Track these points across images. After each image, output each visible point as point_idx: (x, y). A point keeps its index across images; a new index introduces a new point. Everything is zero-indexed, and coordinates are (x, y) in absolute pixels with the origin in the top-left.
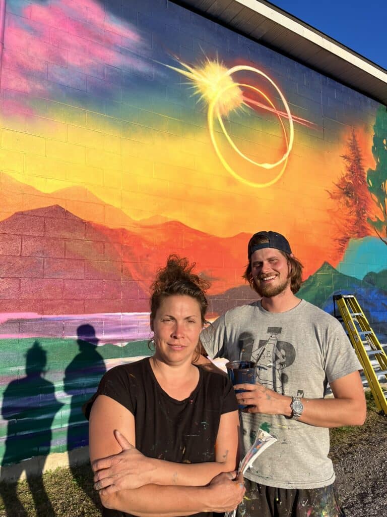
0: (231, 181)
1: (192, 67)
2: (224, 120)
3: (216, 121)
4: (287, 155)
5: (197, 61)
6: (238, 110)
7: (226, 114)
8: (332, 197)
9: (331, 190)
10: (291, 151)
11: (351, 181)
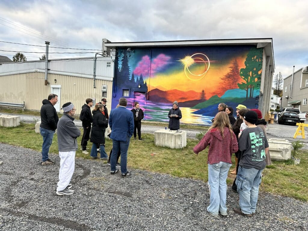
0: (189, 80)
1: (182, 59)
2: (188, 68)
3: (187, 69)
4: (206, 71)
5: (183, 57)
6: (193, 65)
7: (189, 66)
8: (222, 79)
9: (222, 78)
10: (208, 70)
11: (232, 74)
